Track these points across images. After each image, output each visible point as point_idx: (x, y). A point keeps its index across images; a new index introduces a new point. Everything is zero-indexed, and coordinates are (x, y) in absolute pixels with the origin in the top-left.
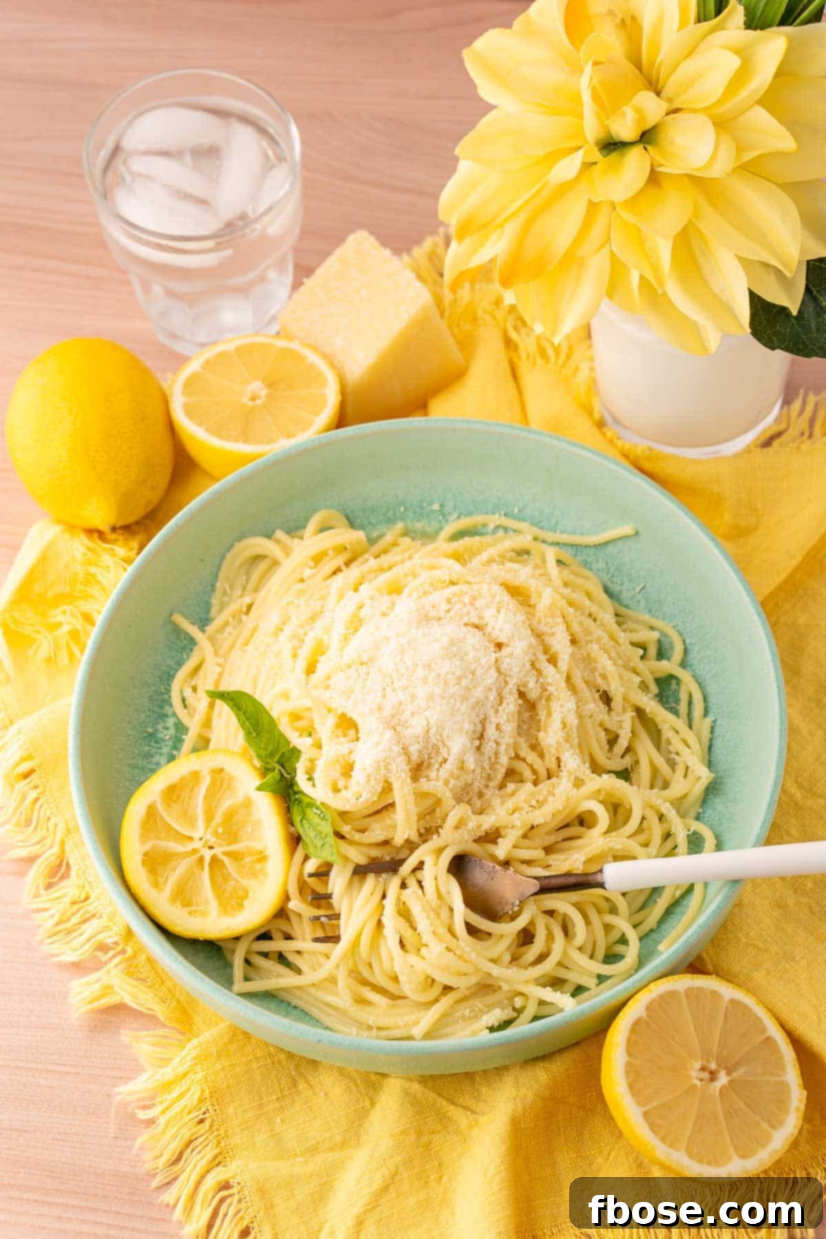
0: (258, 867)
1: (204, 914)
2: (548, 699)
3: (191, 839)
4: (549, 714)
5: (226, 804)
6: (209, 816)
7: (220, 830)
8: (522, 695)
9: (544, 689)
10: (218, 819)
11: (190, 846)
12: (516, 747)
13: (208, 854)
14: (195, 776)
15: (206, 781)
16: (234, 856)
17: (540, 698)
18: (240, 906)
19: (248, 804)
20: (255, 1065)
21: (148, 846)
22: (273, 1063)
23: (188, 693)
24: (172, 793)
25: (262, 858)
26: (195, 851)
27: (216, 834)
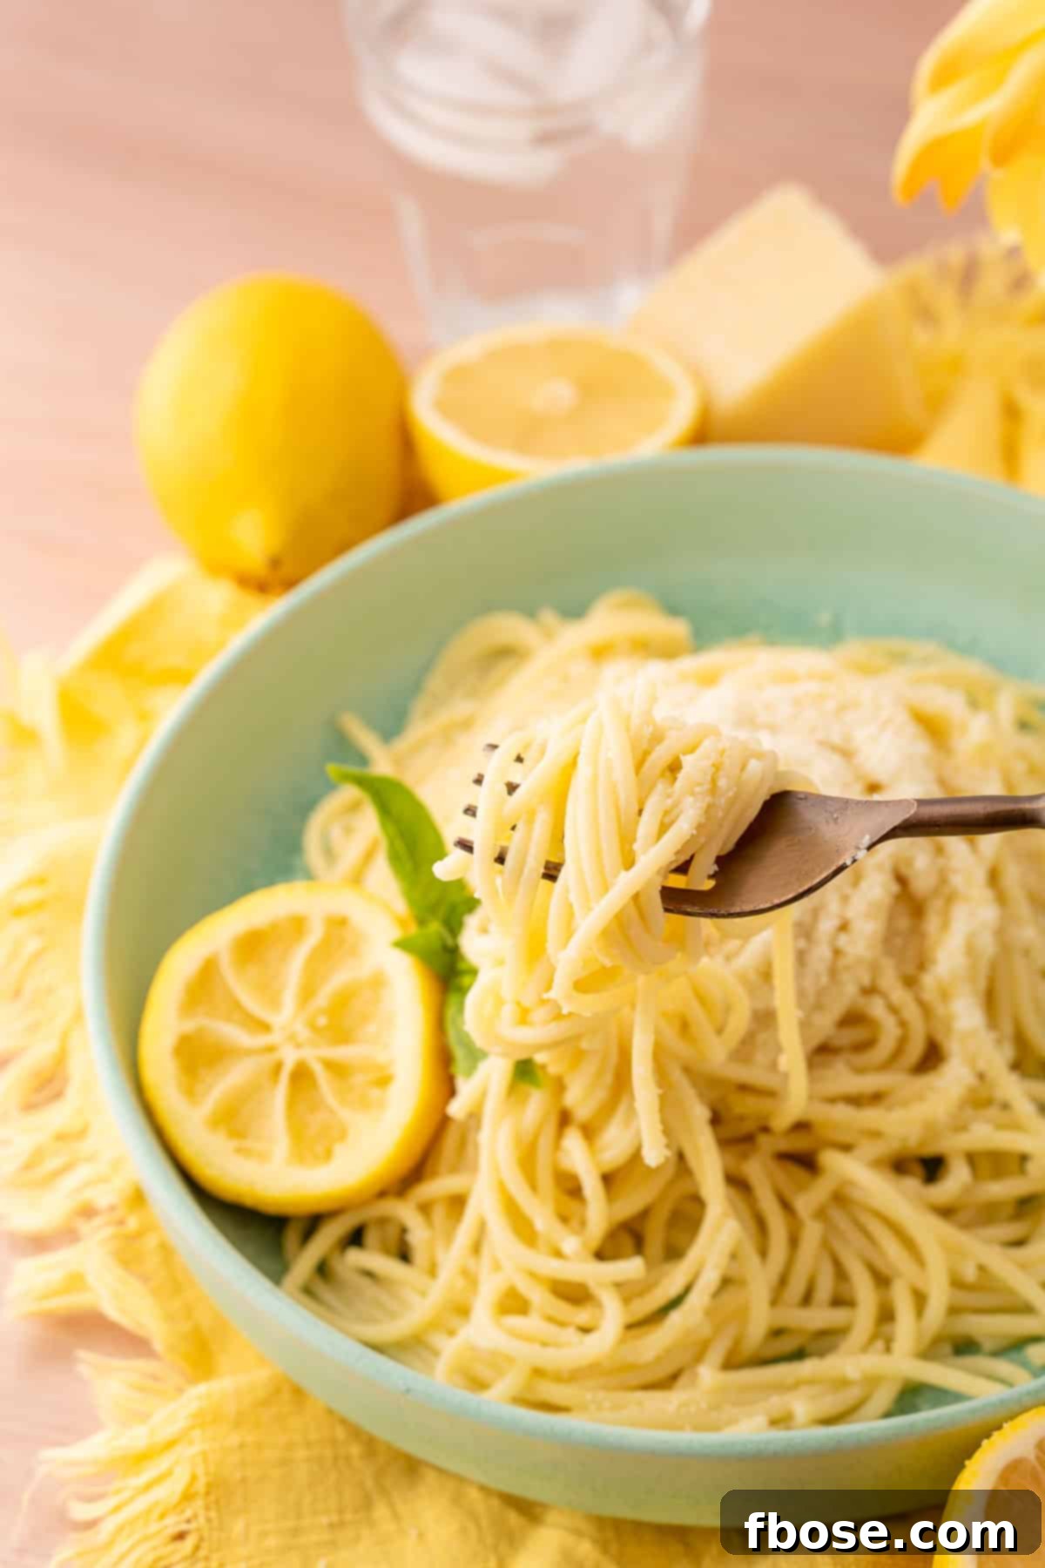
0: (375, 1093)
1: (263, 1157)
2: (950, 899)
3: (265, 1027)
4: (945, 925)
5: (339, 979)
6: (307, 993)
7: (322, 1021)
8: (901, 880)
9: (943, 879)
10: (323, 998)
11: (261, 1040)
12: (875, 968)
13: (290, 1057)
14: (297, 925)
15: (314, 937)
16: (338, 1070)
17: (936, 891)
18: (328, 1155)
19: (378, 982)
20: (301, 1453)
21: (189, 1026)
22: (336, 1459)
23: (336, 832)
24: (252, 946)
25: (384, 1081)
26: (271, 1049)
27: (313, 1028)
